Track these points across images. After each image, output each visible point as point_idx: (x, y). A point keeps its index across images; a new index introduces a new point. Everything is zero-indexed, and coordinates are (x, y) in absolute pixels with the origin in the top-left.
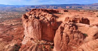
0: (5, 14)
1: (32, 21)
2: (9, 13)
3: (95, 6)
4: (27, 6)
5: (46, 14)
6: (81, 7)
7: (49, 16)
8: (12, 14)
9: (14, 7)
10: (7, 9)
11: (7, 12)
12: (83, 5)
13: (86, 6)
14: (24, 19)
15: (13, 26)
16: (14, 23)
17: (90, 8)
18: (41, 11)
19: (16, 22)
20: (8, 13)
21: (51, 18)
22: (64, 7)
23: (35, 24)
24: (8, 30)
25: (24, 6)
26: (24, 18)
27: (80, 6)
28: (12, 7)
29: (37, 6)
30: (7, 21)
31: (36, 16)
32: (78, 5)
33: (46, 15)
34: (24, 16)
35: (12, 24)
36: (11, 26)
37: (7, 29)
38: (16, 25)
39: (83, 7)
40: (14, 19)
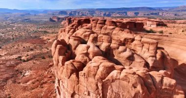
0: (8, 29)
1: (102, 79)
2: (16, 25)
3: (183, 11)
4: (51, 11)
5: (130, 36)
6: (156, 14)
7: (146, 45)
8: (22, 28)
9: (28, 13)
10: (12, 18)
11: (12, 23)
12: (160, 9)
13: (166, 11)
14: (61, 58)
15: (24, 61)
16: (26, 53)
17: (176, 15)
18: (112, 27)
19: (32, 50)
20: (14, 27)
21: (156, 53)
22: (124, 12)
23: (115, 89)
24: (7, 79)
25: (45, 11)
26: (60, 54)
27: (154, 12)
28: (22, 13)
29: (72, 12)
30: (10, 45)
31: (98, 44)
32: (150, 9)
33: (133, 40)
34: (58, 46)
35: (20, 57)
36: (17, 64)
37: (6, 76)
38: (31, 59)
39: (160, 14)
40: (26, 40)
